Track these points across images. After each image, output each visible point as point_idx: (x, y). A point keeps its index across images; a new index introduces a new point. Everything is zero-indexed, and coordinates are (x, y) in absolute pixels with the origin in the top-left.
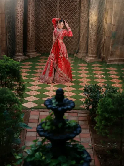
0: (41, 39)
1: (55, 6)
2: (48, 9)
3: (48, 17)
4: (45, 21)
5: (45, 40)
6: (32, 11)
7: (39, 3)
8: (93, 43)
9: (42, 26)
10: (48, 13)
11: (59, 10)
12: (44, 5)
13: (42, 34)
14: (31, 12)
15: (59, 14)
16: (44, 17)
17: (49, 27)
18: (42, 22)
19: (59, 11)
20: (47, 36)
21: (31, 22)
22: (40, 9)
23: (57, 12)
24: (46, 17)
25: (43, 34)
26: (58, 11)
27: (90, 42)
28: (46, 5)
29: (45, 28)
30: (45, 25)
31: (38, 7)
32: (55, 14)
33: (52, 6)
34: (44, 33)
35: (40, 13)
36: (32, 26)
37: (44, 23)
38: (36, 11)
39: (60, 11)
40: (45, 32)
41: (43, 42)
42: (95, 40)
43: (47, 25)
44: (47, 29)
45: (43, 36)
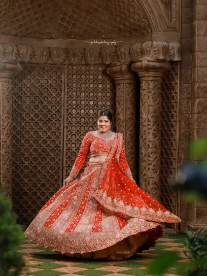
0: (26, 193)
1: (58, 116)
2: (41, 125)
3: (40, 142)
4: (36, 150)
5: (35, 194)
6: (5, 124)
7: (19, 111)
8: (152, 189)
9: (26, 163)
10: (40, 133)
11: (66, 125)
12: (32, 116)
13: (26, 180)
14: (3, 125)
15: (65, 134)
16: (31, 142)
17: (44, 163)
18: (26, 154)
19: (65, 129)
20: (39, 185)
21: (3, 148)
22: (23, 124)
23: (62, 131)
24: (36, 141)
25: (30, 180)
26: (64, 127)
27: (146, 186)
28: (36, 115)
29: (35, 167)
30: (35, 159)
31: (19, 120)
32: (57, 134)
33: (49, 116)
34: (33, 179)
35: (23, 133)
36: (4, 158)
37: (31, 154)
38: (15, 128)
39: (70, 128)
40: (35, 176)
41: (30, 198)
42: (155, 183)
43: (40, 159)
44: (39, 168)
45: (30, 185)
